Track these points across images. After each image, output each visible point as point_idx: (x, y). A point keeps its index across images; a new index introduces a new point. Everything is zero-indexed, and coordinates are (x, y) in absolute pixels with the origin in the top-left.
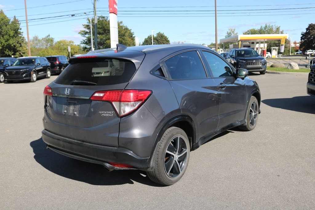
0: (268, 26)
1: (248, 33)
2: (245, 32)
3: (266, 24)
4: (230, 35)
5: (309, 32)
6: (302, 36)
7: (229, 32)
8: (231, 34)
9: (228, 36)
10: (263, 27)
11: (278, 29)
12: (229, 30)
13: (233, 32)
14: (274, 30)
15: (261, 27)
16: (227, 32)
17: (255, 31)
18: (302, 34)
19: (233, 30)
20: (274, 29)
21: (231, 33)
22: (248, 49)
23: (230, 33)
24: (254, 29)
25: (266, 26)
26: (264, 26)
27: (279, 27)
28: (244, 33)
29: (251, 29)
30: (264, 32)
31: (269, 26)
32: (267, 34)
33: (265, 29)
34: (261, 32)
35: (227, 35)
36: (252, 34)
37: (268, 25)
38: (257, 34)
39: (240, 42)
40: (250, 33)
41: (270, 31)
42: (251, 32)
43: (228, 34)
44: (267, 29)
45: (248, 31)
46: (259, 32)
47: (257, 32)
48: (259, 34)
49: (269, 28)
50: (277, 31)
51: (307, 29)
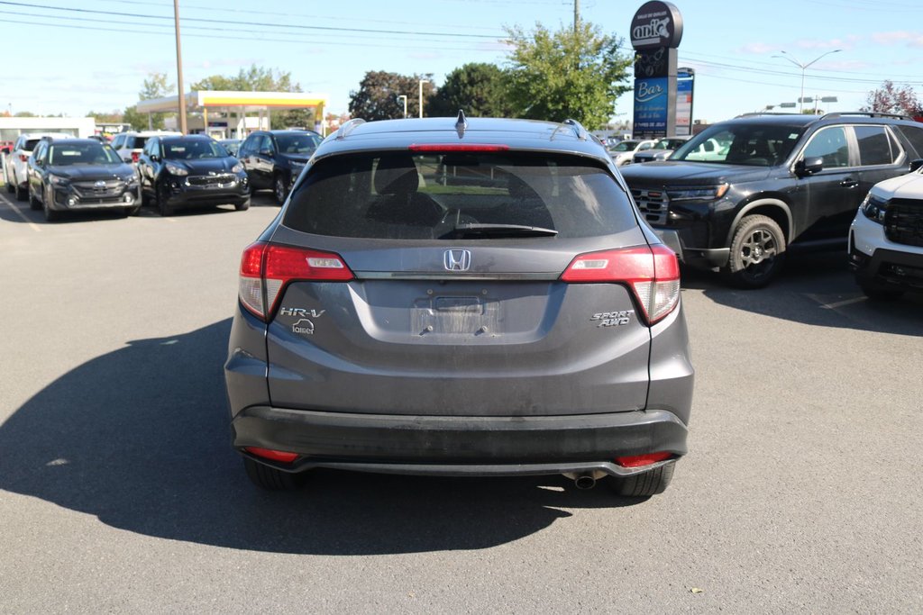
0: (258, 71)
1: (205, 86)
2: (196, 84)
3: (253, 65)
4: (154, 89)
5: (368, 90)
6: (351, 100)
7: (150, 80)
8: (157, 89)
9: (147, 93)
10: (245, 72)
11: (285, 79)
12: (150, 75)
13: (162, 82)
14: (275, 83)
15: (242, 71)
16: (145, 81)
17: (223, 81)
18: (351, 97)
19: (161, 77)
20: (276, 80)
21: (157, 84)
22: (294, 131)
23: (154, 84)
24: (220, 77)
25: (254, 71)
26: (247, 69)
27: (289, 74)
28: (194, 86)
29: (212, 76)
30: (248, 84)
31: (260, 70)
32: (256, 90)
33: (251, 77)
34: (240, 85)
35: (146, 90)
36: (216, 90)
37: (258, 67)
38: (229, 89)
39: (205, 110)
40: (211, 86)
41: (265, 85)
42: (213, 84)
43: (148, 88)
44: (255, 79)
45: (205, 81)
46: (236, 85)
47: (229, 85)
48: (234, 90)
49: (262, 74)
50: (284, 84)
51: (363, 84)
